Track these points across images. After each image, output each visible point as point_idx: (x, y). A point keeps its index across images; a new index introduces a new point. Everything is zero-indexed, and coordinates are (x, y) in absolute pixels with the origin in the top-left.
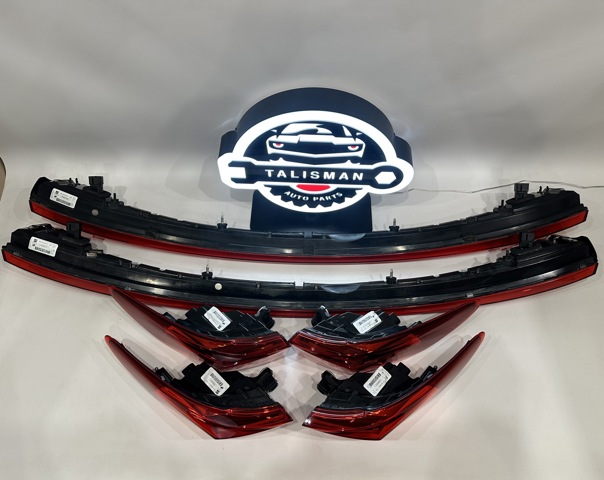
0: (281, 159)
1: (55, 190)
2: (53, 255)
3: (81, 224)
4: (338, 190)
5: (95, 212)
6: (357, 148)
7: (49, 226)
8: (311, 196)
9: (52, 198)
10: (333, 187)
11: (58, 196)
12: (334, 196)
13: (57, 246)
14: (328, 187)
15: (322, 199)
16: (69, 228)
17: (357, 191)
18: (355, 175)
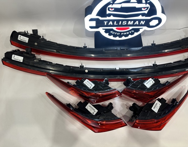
0: (112, 16)
1: (19, 36)
2: (22, 61)
3: (31, 49)
4: (133, 29)
5: (36, 44)
6: (146, 8)
7: (19, 50)
8: (121, 33)
9: (19, 39)
10: (131, 28)
11: (21, 38)
12: (130, 32)
13: (23, 58)
14: (129, 28)
15: (125, 33)
16: (27, 50)
17: (140, 29)
18: (142, 22)
